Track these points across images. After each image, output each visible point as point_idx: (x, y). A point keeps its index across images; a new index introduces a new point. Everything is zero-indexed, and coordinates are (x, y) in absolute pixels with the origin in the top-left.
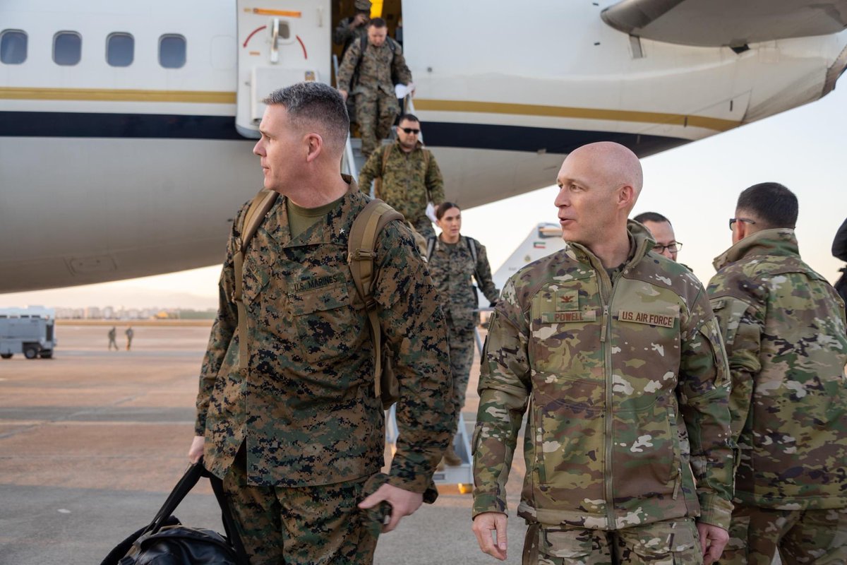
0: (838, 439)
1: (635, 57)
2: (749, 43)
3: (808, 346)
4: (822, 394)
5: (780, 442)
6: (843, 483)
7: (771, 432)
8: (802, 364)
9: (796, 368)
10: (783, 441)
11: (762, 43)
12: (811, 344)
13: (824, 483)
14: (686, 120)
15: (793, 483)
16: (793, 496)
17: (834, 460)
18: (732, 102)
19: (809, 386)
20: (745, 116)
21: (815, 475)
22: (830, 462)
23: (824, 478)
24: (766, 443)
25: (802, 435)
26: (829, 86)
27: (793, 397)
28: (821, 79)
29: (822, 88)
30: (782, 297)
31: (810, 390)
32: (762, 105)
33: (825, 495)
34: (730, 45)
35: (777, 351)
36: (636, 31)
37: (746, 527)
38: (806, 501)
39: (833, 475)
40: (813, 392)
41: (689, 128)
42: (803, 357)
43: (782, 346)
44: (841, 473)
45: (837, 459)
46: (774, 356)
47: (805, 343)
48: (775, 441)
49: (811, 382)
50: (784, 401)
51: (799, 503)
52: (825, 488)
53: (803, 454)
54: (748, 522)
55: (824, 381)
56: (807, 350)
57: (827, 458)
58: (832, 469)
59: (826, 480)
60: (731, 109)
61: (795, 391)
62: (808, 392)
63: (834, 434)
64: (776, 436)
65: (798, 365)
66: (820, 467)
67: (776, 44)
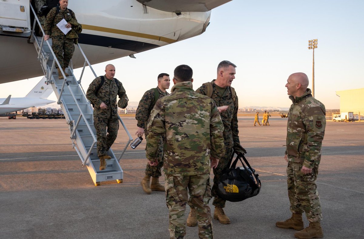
0: (196, 154)
1: (145, 13)
2: (181, 12)
3: (183, 123)
4: (188, 139)
5: (174, 155)
6: (195, 168)
7: (172, 151)
8: (181, 130)
9: (179, 131)
10: (175, 154)
11: (185, 12)
12: (184, 123)
13: (189, 168)
14: (160, 38)
15: (178, 168)
16: (178, 172)
17: (193, 161)
18: (175, 33)
19: (182, 137)
20: (178, 38)
21: (186, 165)
22: (191, 161)
23: (189, 166)
24: (170, 155)
25: (180, 152)
26: (204, 30)
27: (177, 140)
28: (202, 27)
29: (202, 30)
30: (172, 108)
31: (183, 138)
32: (184, 35)
33: (189, 171)
34: (175, 12)
35: (169, 126)
36: (145, 3)
37: (173, 179)
38: (183, 173)
39: (192, 165)
40: (184, 139)
41: (160, 41)
42: (181, 127)
43: (171, 125)
44: (195, 165)
45: (194, 160)
46: (168, 128)
47: (181, 123)
48: (173, 154)
49: (183, 135)
50: (175, 142)
51: (180, 174)
52: (189, 169)
53: (183, 159)
54: (173, 178)
55: (189, 134)
56: (182, 125)
57: (191, 160)
58: (192, 163)
59: (190, 167)
60: (174, 36)
61: (178, 138)
62: (182, 139)
63: (195, 152)
64: (173, 153)
65: (179, 130)
66: (188, 163)
67: (189, 13)
